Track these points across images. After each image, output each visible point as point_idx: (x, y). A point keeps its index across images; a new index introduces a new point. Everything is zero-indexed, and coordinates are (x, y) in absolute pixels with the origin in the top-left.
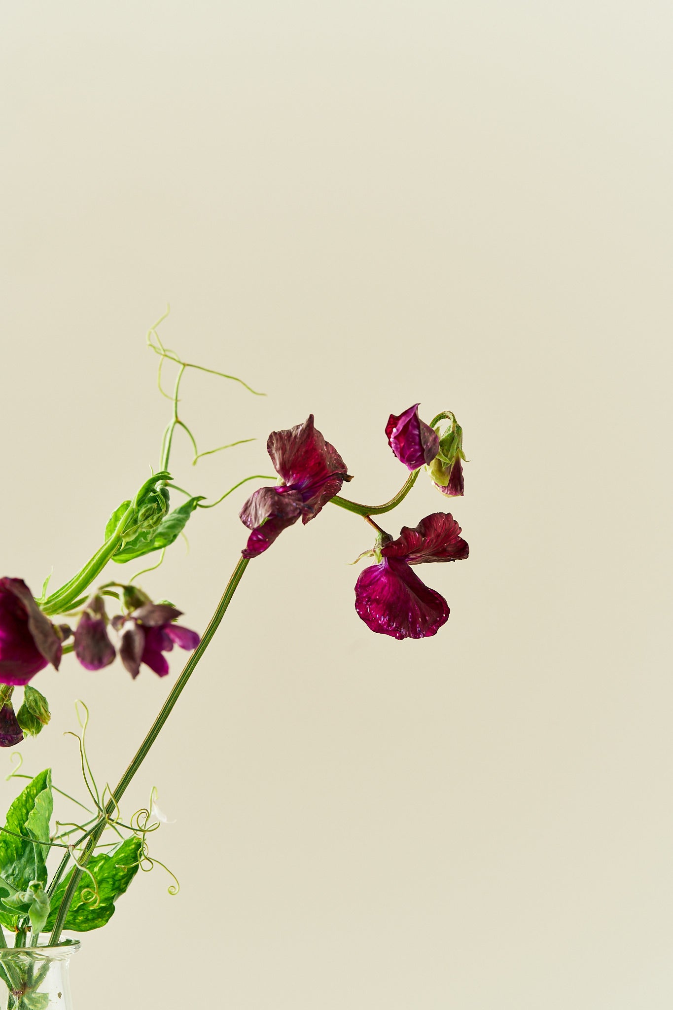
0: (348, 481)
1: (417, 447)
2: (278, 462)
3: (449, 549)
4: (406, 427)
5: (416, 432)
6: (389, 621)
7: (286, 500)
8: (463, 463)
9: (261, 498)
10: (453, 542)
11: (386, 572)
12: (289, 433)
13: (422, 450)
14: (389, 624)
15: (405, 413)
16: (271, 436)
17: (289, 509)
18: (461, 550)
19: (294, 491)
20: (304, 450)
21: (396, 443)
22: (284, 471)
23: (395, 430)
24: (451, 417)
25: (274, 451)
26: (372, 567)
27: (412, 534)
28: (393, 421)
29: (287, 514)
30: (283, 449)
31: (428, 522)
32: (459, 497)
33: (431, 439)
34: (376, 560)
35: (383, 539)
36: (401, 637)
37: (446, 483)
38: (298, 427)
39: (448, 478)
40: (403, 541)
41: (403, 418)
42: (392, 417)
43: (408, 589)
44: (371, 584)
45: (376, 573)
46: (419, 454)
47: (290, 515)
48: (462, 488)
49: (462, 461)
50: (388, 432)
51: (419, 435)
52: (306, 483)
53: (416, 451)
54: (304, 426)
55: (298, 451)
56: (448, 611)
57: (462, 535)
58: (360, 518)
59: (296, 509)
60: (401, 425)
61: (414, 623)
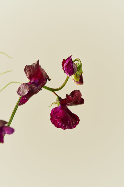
0: (50, 80)
1: (72, 69)
2: (28, 75)
3: (78, 101)
4: (69, 63)
5: (72, 64)
6: (62, 124)
7: (33, 86)
8: (83, 75)
9: (25, 86)
10: (79, 99)
11: (61, 109)
12: (31, 66)
13: (73, 70)
14: (62, 125)
15: (68, 58)
16: (26, 67)
17: (34, 89)
18: (82, 102)
19: (34, 84)
20: (37, 71)
21: (65, 68)
22: (30, 78)
23: (65, 64)
24: (79, 60)
25: (27, 72)
26: (56, 107)
27: (69, 96)
28: (64, 61)
29: (34, 90)
30: (30, 71)
31: (73, 93)
32: (82, 85)
33: (75, 67)
34: (58, 105)
35: (59, 99)
36: (65, 129)
37: (79, 81)
38: (34, 64)
39: (79, 79)
40: (67, 99)
41: (68, 60)
42: (64, 59)
43: (68, 114)
44: (56, 112)
45: (58, 109)
46: (72, 71)
47: (35, 91)
48: (83, 82)
49: (82, 74)
50: (63, 64)
51: (73, 65)
52: (37, 81)
53: (72, 70)
54: (36, 63)
55: (35, 71)
56: (79, 120)
57: (82, 97)
58: (51, 92)
59: (37, 89)
60: (67, 62)
61: (70, 124)
